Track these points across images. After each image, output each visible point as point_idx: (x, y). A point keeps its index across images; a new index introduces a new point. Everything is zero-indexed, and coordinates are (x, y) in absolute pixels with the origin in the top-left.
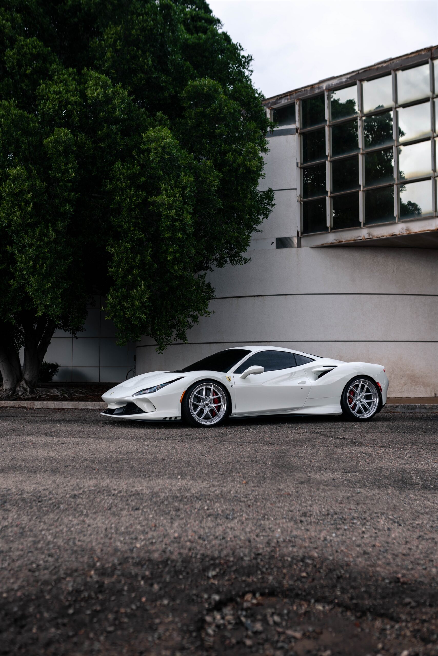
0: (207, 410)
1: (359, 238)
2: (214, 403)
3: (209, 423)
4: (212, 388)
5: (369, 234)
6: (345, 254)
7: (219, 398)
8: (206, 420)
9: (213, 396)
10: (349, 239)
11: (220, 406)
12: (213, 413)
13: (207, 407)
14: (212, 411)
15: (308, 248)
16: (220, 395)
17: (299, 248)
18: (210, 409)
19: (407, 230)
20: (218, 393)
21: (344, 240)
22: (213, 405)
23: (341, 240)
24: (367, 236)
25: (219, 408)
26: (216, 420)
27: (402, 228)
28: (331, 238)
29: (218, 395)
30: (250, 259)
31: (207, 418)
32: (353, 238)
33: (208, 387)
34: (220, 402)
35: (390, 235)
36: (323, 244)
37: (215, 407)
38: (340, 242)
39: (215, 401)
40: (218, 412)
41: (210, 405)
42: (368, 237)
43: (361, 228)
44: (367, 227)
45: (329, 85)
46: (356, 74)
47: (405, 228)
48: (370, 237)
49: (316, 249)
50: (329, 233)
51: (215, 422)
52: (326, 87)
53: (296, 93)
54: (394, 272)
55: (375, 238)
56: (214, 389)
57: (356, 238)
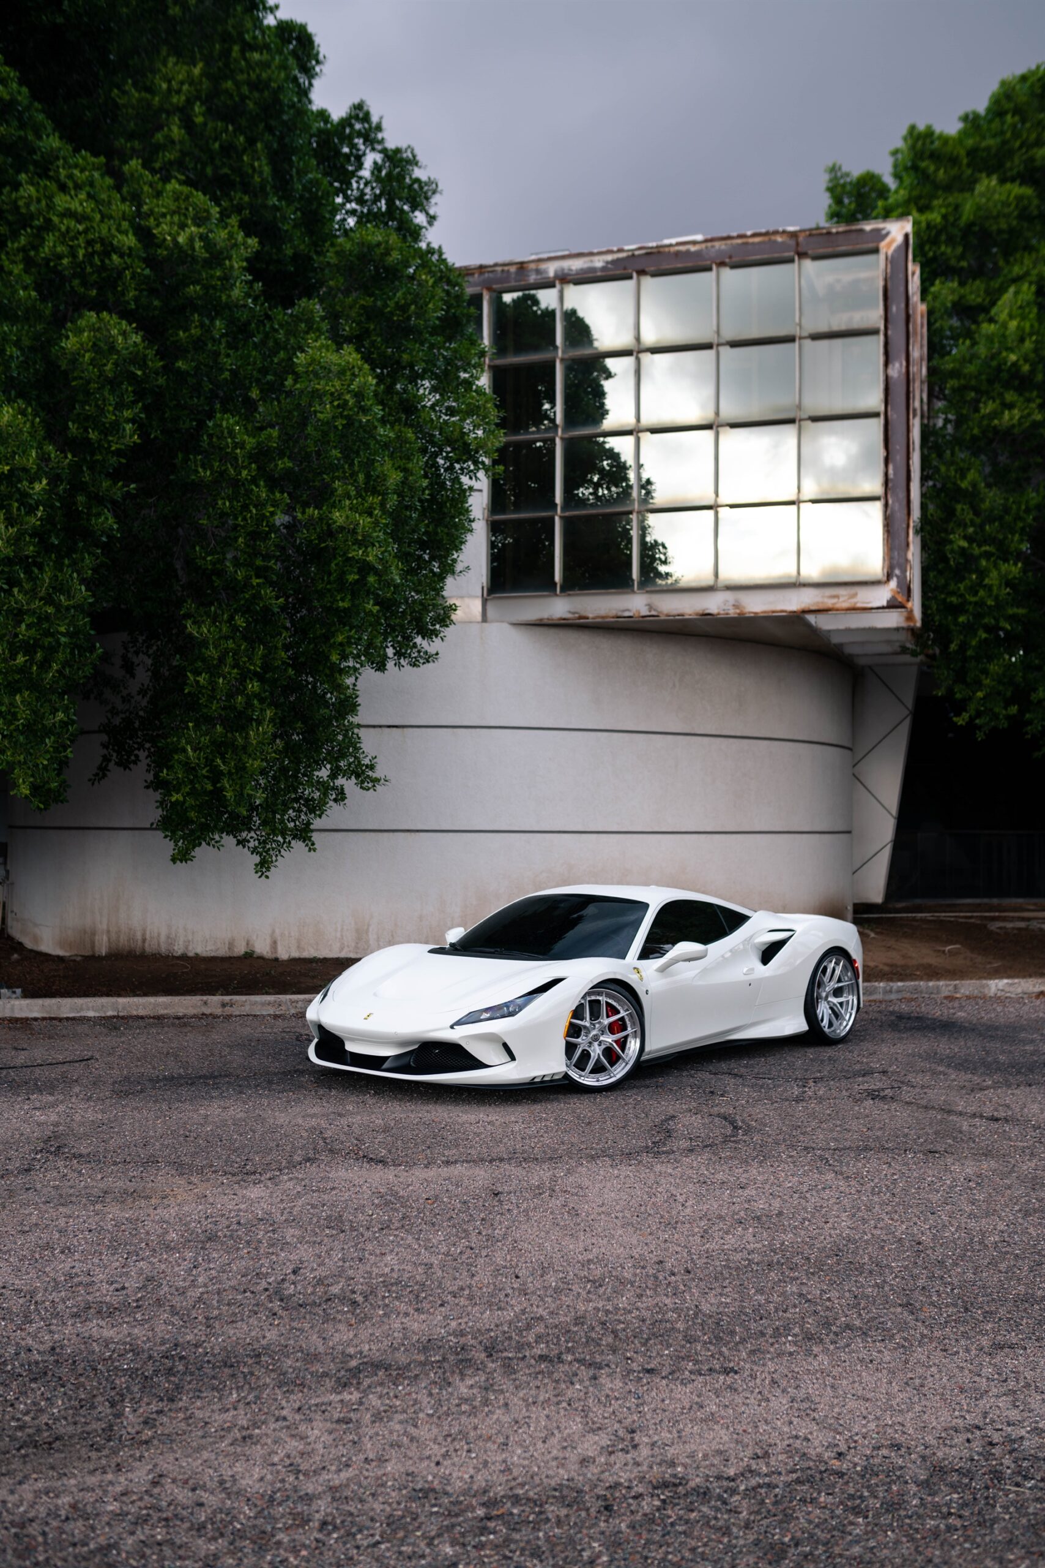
0: (596, 1051)
1: (627, 614)
2: (613, 1033)
3: (604, 1080)
4: (603, 999)
5: (650, 607)
6: (583, 641)
7: (622, 1019)
8: (597, 1075)
9: (608, 1016)
10: (603, 613)
11: (626, 1037)
12: (612, 1056)
13: (596, 1044)
14: (609, 1052)
15: (506, 626)
16: (623, 1014)
17: (484, 624)
18: (603, 1047)
19: (736, 606)
20: (619, 1008)
21: (591, 616)
22: (609, 1039)
23: (584, 614)
24: (644, 611)
25: (623, 1044)
26: (619, 1071)
27: (726, 602)
28: (559, 607)
29: (618, 1012)
30: (437, 654)
31: (598, 1069)
32: (613, 613)
33: (593, 998)
34: (624, 1028)
35: (697, 614)
36: (541, 620)
37: (616, 1042)
38: (581, 618)
39: (612, 1028)
40: (623, 1051)
41: (602, 1038)
42: (648, 613)
43: (633, 592)
44: (647, 592)
45: (563, 270)
46: (628, 257)
47: (732, 602)
48: (653, 613)
49: (523, 628)
50: (556, 595)
51: (619, 1076)
52: (556, 272)
53: (481, 273)
54: (674, 685)
55: (663, 618)
56: (610, 1001)
57: (620, 614)
